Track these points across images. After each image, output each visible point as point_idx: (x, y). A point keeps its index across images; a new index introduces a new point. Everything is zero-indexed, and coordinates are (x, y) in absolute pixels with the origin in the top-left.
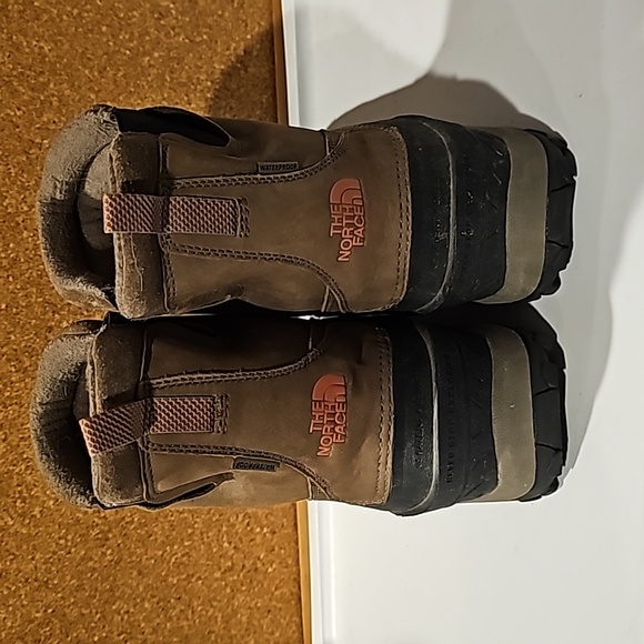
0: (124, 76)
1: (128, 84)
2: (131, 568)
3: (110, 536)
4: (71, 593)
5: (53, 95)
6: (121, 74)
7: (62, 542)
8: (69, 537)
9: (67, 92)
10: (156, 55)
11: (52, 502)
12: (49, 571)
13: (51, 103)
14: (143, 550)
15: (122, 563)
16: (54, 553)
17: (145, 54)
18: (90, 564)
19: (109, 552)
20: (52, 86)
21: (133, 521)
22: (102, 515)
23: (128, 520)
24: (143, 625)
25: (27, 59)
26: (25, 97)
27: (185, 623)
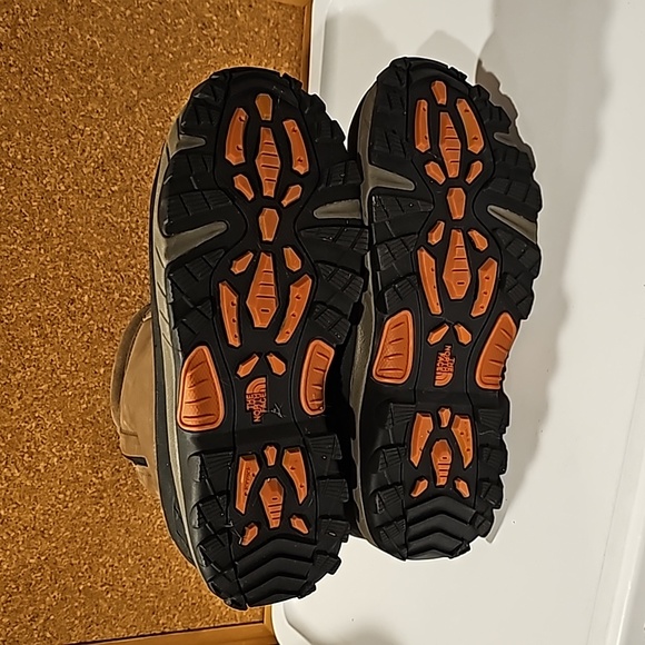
0: (165, 77)
1: (167, 85)
2: (121, 526)
3: (105, 495)
4: (64, 543)
5: (99, 87)
6: (162, 74)
7: (61, 496)
8: (68, 493)
9: (112, 86)
10: (196, 61)
11: (56, 459)
12: (47, 522)
13: (97, 94)
14: (132, 511)
15: (112, 522)
16: (53, 506)
17: (186, 59)
18: (84, 519)
19: (102, 509)
20: (99, 78)
21: (126, 484)
22: (100, 475)
23: (122, 482)
24: (124, 579)
25: (80, 50)
26: (74, 86)
27: (162, 581)
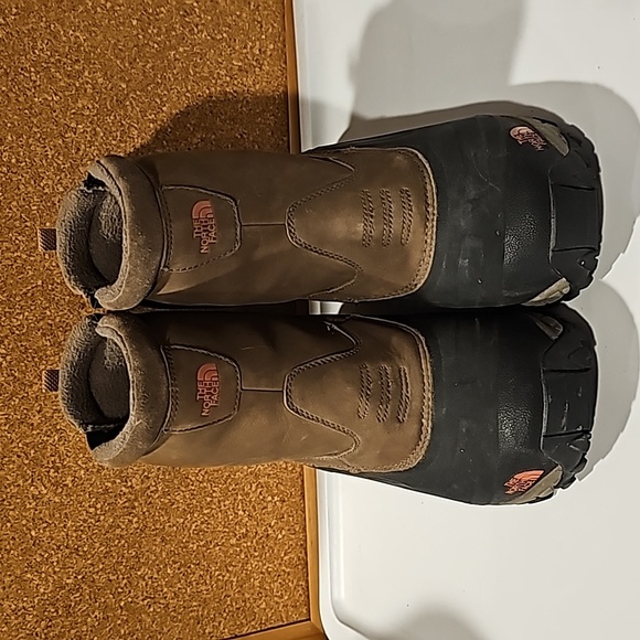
0: (152, 68)
1: (155, 75)
2: (156, 535)
3: (136, 504)
4: (100, 559)
5: (87, 83)
6: (149, 65)
7: (92, 510)
8: (99, 506)
9: (100, 80)
10: (181, 49)
11: (82, 472)
12: (79, 538)
13: (86, 91)
14: (166, 518)
15: (147, 531)
16: (85, 521)
17: (171, 48)
18: (118, 531)
19: (135, 519)
20: (86, 73)
21: (157, 490)
22: (129, 484)
23: (152, 489)
24: (165, 590)
25: (64, 47)
26: (62, 84)
27: (204, 588)
